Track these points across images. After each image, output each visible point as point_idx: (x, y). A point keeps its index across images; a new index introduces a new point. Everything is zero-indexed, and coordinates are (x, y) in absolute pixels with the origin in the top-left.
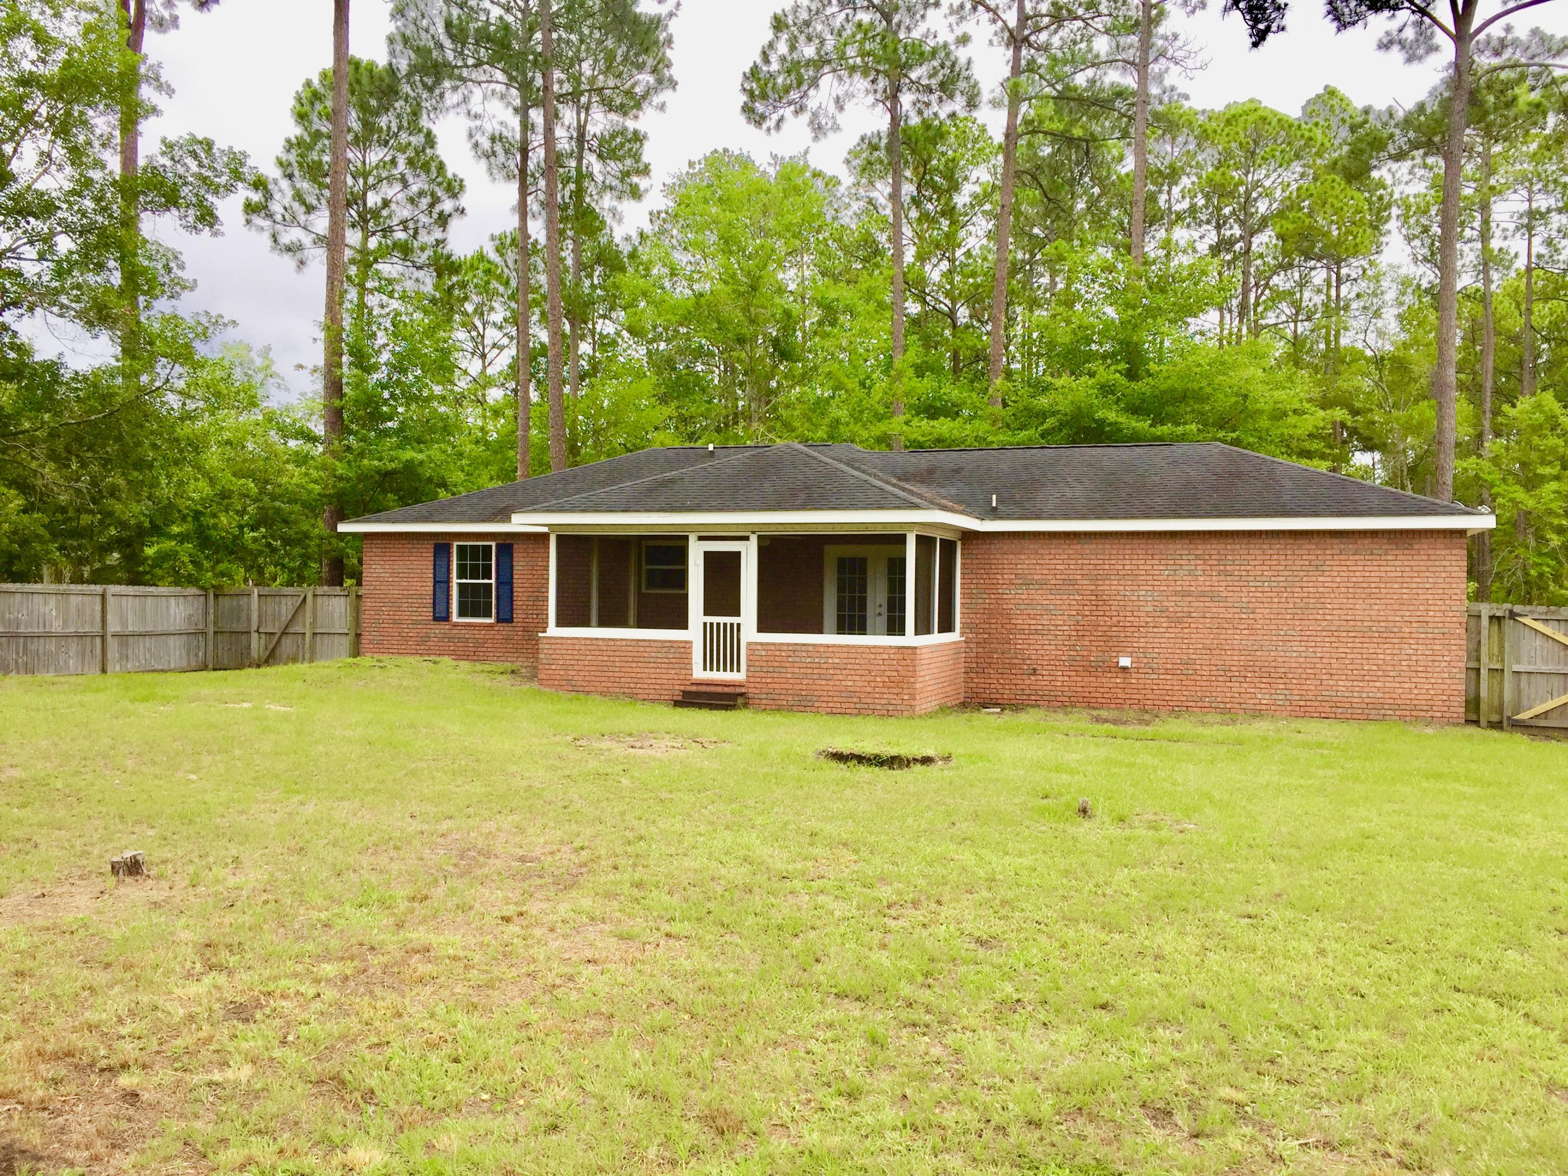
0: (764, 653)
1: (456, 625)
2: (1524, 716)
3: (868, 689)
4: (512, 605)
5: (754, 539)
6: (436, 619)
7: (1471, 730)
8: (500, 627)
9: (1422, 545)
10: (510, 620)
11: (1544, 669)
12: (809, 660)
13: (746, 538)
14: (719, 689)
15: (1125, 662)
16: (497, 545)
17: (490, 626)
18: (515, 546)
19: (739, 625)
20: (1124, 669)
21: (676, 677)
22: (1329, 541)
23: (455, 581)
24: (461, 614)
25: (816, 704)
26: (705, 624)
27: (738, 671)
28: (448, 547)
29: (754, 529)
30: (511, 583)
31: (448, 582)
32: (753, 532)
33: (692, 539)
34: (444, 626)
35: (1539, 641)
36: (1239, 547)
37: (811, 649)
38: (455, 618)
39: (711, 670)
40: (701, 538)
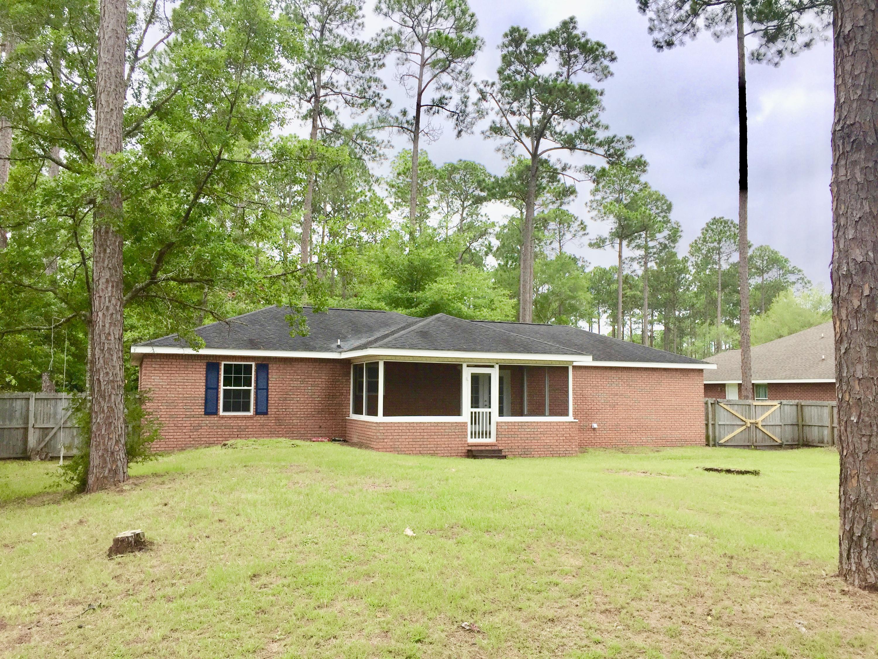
0: (506, 427)
1: (223, 417)
2: (722, 441)
3: (557, 444)
4: (267, 403)
5: (497, 367)
6: (207, 413)
7: (707, 448)
8: (258, 417)
9: (691, 374)
10: (266, 413)
11: (728, 423)
12: (528, 430)
13: (492, 366)
14: (483, 448)
15: (595, 426)
16: (257, 365)
17: (250, 417)
18: (270, 366)
19: (490, 413)
20: (594, 429)
21: (459, 442)
22: (663, 372)
23: (222, 388)
24: (225, 410)
25: (533, 453)
26: (472, 413)
27: (490, 437)
28: (218, 365)
29: (497, 361)
30: (267, 389)
31: (217, 388)
32: (497, 363)
33: (464, 366)
34: (213, 419)
35: (725, 413)
36: (633, 374)
37: (529, 424)
38: (221, 413)
39: (475, 438)
40: (468, 366)
